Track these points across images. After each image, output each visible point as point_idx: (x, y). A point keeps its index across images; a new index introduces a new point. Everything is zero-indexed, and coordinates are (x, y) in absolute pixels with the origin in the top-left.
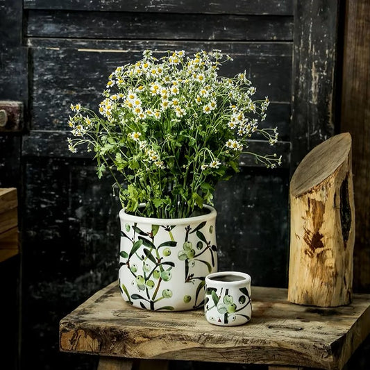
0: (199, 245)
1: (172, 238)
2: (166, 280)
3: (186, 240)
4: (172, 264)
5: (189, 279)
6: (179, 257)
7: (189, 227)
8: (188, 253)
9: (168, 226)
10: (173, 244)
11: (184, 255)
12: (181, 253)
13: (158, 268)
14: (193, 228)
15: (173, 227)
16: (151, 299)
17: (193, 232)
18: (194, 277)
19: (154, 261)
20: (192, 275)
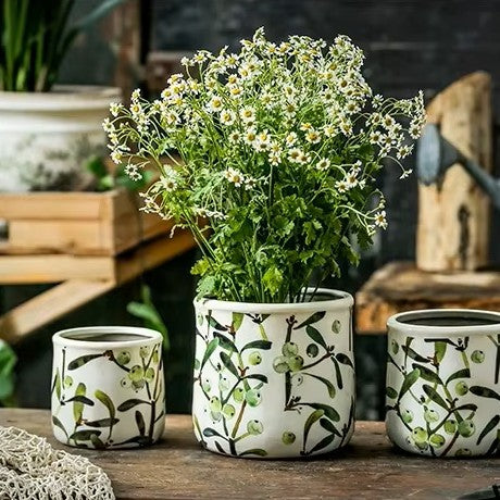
0: (312, 350)
1: (264, 334)
2: (252, 405)
3: (288, 339)
4: (264, 379)
5: (291, 405)
6: (275, 367)
7: (292, 318)
8: (291, 361)
9: (257, 315)
10: (266, 345)
11: (285, 364)
12: (278, 361)
13: (241, 385)
14: (300, 320)
15: (265, 316)
16: (230, 436)
17: (299, 327)
18: (300, 402)
19: (235, 372)
20: (298, 399)
